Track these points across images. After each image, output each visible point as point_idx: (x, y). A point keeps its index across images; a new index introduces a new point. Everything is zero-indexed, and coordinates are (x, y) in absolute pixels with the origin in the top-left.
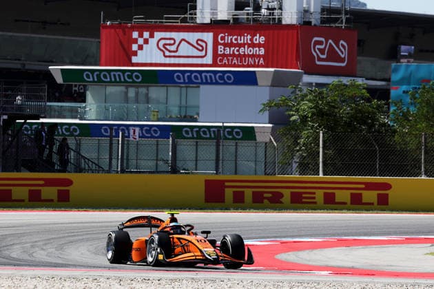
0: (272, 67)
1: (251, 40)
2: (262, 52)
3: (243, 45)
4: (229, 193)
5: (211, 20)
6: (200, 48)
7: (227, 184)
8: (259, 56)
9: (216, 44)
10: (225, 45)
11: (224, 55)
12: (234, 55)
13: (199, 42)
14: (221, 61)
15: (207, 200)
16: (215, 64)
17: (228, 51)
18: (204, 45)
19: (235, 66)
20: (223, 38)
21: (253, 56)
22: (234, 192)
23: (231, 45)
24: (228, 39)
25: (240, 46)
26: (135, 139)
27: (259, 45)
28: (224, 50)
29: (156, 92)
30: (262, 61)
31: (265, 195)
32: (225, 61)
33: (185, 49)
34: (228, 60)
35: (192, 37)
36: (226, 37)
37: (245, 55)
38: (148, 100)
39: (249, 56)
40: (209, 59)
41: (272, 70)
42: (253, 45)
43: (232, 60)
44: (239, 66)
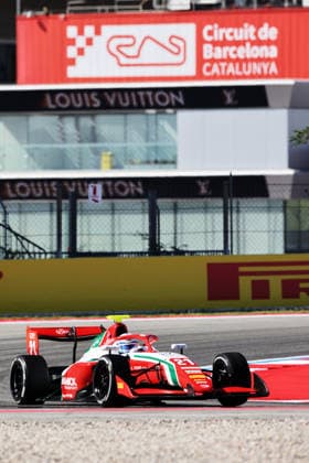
0: (290, 76)
1: (256, 34)
2: (273, 52)
3: (243, 43)
4: (245, 284)
5: (191, 5)
6: (176, 50)
7: (242, 269)
8: (268, 60)
9: (200, 42)
10: (215, 44)
11: (213, 61)
12: (229, 60)
13: (174, 41)
14: (209, 69)
16: (199, 76)
17: (219, 53)
18: (181, 44)
19: (231, 77)
20: (211, 33)
21: (259, 60)
22: (253, 282)
23: (223, 43)
24: (219, 33)
25: (237, 43)
26: (96, 201)
27: (268, 43)
28: (214, 51)
29: (108, 125)
30: (274, 68)
31: (302, 285)
32: (215, 69)
33: (151, 53)
34: (220, 68)
35: (163, 31)
36: (216, 32)
37: (246, 60)
38: (94, 137)
39: (252, 60)
40: (189, 68)
41: (290, 82)
42: (258, 43)
43: (226, 68)
44: (238, 77)
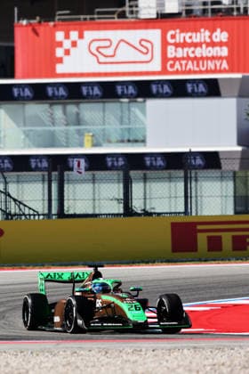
0: (238, 71)
1: (210, 37)
2: (224, 52)
3: (200, 45)
4: (202, 239)
5: (157, 14)
6: (145, 51)
7: (199, 227)
8: (221, 58)
9: (165, 44)
10: (177, 45)
11: (175, 59)
12: (188, 58)
13: (143, 43)
14: (172, 66)
15: (175, 249)
16: (164, 71)
17: (180, 53)
18: (149, 45)
19: (190, 72)
20: (173, 37)
21: (213, 58)
22: (209, 237)
23: (184, 45)
24: (180, 37)
25: (195, 45)
26: (80, 173)
27: (221, 44)
28: (176, 51)
29: (90, 111)
30: (225, 65)
32: (177, 66)
33: (125, 53)
34: (181, 65)
35: (134, 35)
36: (177, 36)
37: (202, 58)
38: (78, 121)
39: (207, 58)
40: (156, 65)
41: (239, 76)
42: (212, 44)
43: (186, 65)
44: (195, 72)
